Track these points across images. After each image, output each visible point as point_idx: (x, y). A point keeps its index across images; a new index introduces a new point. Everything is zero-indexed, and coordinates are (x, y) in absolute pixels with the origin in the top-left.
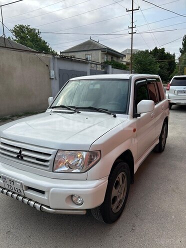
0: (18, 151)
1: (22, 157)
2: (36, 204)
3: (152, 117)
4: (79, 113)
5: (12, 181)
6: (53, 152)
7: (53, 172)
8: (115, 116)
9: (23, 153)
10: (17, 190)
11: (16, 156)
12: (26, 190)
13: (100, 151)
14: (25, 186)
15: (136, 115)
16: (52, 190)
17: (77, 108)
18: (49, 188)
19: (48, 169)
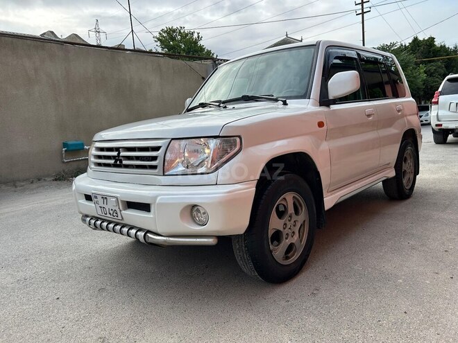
0: (115, 153)
1: (121, 161)
2: (139, 233)
3: (369, 116)
4: (225, 107)
5: (105, 198)
6: (164, 143)
7: (164, 175)
8: (285, 103)
9: (123, 154)
10: (111, 212)
11: (112, 162)
12: (124, 210)
13: (240, 137)
14: (122, 201)
15: (325, 101)
16: (159, 198)
17: (224, 102)
18: (156, 197)
19: (157, 171)
